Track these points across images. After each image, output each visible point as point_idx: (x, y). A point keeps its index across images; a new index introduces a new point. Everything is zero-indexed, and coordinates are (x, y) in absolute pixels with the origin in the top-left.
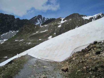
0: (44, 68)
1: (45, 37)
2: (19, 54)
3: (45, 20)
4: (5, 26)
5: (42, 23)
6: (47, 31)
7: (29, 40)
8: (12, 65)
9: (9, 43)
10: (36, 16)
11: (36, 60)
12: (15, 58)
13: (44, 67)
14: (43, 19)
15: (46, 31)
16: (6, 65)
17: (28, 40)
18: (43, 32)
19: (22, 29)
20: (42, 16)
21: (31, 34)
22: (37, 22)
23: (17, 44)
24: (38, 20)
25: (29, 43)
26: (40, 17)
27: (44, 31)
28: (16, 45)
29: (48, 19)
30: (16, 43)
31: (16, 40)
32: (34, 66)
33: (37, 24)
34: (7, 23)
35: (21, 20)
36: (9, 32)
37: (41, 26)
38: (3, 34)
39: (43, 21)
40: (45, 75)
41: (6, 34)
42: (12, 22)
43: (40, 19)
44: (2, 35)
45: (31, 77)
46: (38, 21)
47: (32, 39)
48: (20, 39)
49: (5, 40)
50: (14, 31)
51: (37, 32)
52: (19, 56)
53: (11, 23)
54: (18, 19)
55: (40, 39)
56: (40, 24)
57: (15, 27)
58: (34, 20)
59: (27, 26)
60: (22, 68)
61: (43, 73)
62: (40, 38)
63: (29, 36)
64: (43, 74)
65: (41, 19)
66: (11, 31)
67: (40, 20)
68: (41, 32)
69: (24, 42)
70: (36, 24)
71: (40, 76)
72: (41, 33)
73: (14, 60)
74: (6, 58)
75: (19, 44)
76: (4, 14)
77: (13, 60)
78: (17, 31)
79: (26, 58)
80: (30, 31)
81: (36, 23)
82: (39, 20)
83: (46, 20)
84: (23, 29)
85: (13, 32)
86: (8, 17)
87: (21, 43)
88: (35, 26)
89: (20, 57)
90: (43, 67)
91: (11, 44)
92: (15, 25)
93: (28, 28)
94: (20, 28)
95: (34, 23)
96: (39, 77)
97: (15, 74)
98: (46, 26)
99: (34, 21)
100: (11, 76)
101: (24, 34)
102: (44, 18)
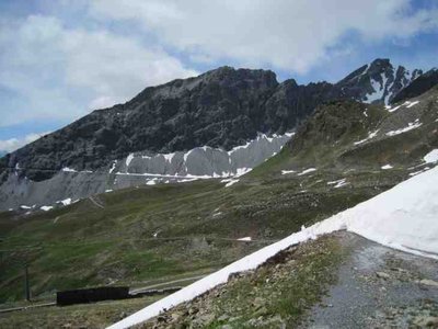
0: (423, 288)
1: (411, 155)
2: (309, 229)
3: (406, 81)
4: (239, 118)
5: (391, 93)
6: (417, 126)
7: (339, 168)
8: (288, 269)
9: (257, 184)
10: (366, 66)
11: (382, 251)
12: (296, 242)
13: (422, 282)
14: (395, 74)
15: (411, 127)
16: (259, 266)
17: (333, 169)
18: (398, 132)
19: (309, 124)
20: (391, 62)
21: (345, 143)
22: (372, 91)
23: (289, 188)
24: (372, 81)
25: (340, 184)
26: (381, 66)
27: (405, 130)
28: (285, 192)
29: (420, 72)
30: (285, 185)
31: (285, 172)
32: (378, 276)
33: (371, 98)
34: (247, 103)
35: (302, 86)
36: (254, 138)
37: (388, 107)
38: (235, 149)
39: (398, 85)
40: (431, 314)
41: (245, 147)
42: (267, 99)
43: (383, 75)
44: (229, 153)
45: (373, 317)
46: (376, 85)
47: (353, 164)
48: (300, 167)
49: (241, 172)
50: (275, 135)
51: (372, 135)
52: (310, 235)
53: (261, 103)
54: (291, 83)
55: (385, 164)
56: (383, 99)
57: (280, 119)
58: (357, 83)
59: (326, 110)
60: (333, 282)
61: (424, 308)
62: (385, 159)
63: (336, 153)
64: (425, 311)
65: (389, 75)
66: (264, 135)
67: (385, 80)
68: (391, 133)
69: (319, 177)
70: (366, 99)
71: (410, 317)
72: (390, 138)
73: (294, 251)
74: (247, 243)
75: (297, 185)
76: (236, 69)
77: (288, 248)
78: (289, 135)
79: (343, 243)
80: (343, 130)
81: (367, 95)
82: (377, 80)
83: (409, 77)
84: (313, 122)
85: (270, 140)
86: (252, 81)
87: (305, 184)
88: (363, 107)
89: (315, 238)
90: (419, 285)
91: (265, 187)
92: (279, 108)
93: (331, 117)
94: (298, 120)
95: (357, 96)
96: (410, 322)
97: (310, 303)
98: (410, 104)
99: (356, 87)
100: (296, 306)
101: (316, 143)
102: (401, 69)
